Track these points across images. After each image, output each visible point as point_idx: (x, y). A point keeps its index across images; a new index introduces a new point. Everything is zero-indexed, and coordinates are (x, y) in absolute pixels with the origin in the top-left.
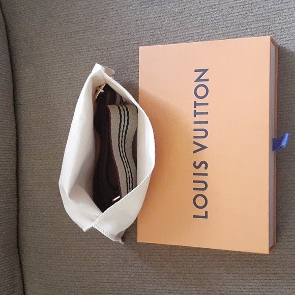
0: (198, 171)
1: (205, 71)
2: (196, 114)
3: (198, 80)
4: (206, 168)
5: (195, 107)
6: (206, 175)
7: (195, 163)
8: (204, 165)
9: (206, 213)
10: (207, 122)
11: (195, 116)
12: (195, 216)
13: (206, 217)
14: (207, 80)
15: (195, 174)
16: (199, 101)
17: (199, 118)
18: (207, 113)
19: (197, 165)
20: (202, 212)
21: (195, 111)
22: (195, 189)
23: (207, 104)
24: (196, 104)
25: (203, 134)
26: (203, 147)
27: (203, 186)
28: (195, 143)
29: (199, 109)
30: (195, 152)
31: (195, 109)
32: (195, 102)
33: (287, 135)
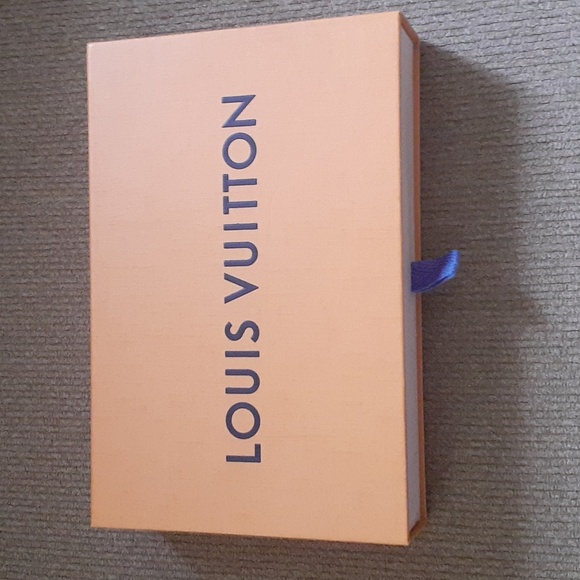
0: (236, 346)
1: (246, 100)
2: (228, 206)
3: (231, 123)
4: (255, 338)
5: (226, 190)
6: (256, 354)
7: (229, 326)
8: (249, 332)
9: (258, 448)
10: (254, 227)
11: (226, 212)
12: (230, 459)
13: (257, 458)
14: (253, 123)
15: (229, 354)
16: (234, 175)
17: (237, 216)
18: (254, 204)
19: (234, 331)
20: (246, 448)
21: (226, 199)
22: (229, 391)
23: (253, 182)
24: (227, 183)
25: (247, 254)
26: (248, 288)
27: (248, 382)
28: (228, 278)
29: (237, 194)
30: (228, 300)
31: (226, 194)
32: (226, 177)
33: (455, 252)
